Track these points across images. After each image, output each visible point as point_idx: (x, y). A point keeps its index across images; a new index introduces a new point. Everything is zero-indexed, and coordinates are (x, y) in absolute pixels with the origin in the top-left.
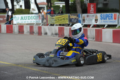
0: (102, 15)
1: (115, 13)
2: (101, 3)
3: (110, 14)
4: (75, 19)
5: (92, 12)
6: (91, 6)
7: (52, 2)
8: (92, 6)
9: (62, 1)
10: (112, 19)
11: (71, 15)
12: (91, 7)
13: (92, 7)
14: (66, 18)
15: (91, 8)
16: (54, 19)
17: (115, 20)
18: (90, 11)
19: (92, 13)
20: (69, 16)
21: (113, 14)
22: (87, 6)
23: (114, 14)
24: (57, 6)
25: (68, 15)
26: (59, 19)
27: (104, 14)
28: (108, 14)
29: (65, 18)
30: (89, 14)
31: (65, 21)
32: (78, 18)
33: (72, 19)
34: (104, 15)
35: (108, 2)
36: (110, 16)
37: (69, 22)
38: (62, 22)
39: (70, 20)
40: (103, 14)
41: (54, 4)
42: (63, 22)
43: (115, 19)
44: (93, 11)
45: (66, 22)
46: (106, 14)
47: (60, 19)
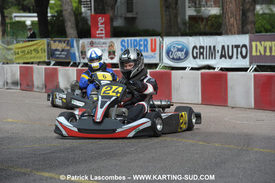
0: (124, 41)
1: (153, 38)
2: (121, 17)
3: (141, 40)
4: (63, 50)
5: (100, 36)
6: (98, 22)
7: (6, 14)
8: (101, 20)
9: (30, 12)
10: (147, 51)
11: (52, 42)
12: (99, 24)
13: (102, 24)
14: (41, 47)
15: (100, 26)
16: (11, 49)
17: (153, 54)
18: (98, 32)
19: (101, 38)
20: (49, 45)
21: (149, 39)
22: (89, 22)
23: (152, 40)
24: (19, 22)
25: (45, 41)
26: (23, 49)
27: (130, 38)
28: (138, 38)
29: (40, 49)
30: (94, 40)
31: (40, 54)
32: (68, 48)
33: (56, 50)
34: (128, 40)
35: (137, 14)
36: (142, 43)
37: (49, 58)
38: (31, 58)
39: (51, 53)
40: (126, 39)
41: (11, 18)
42: (34, 57)
43: (153, 50)
44: (103, 32)
45: (40, 57)
46: (133, 38)
47: (26, 49)
